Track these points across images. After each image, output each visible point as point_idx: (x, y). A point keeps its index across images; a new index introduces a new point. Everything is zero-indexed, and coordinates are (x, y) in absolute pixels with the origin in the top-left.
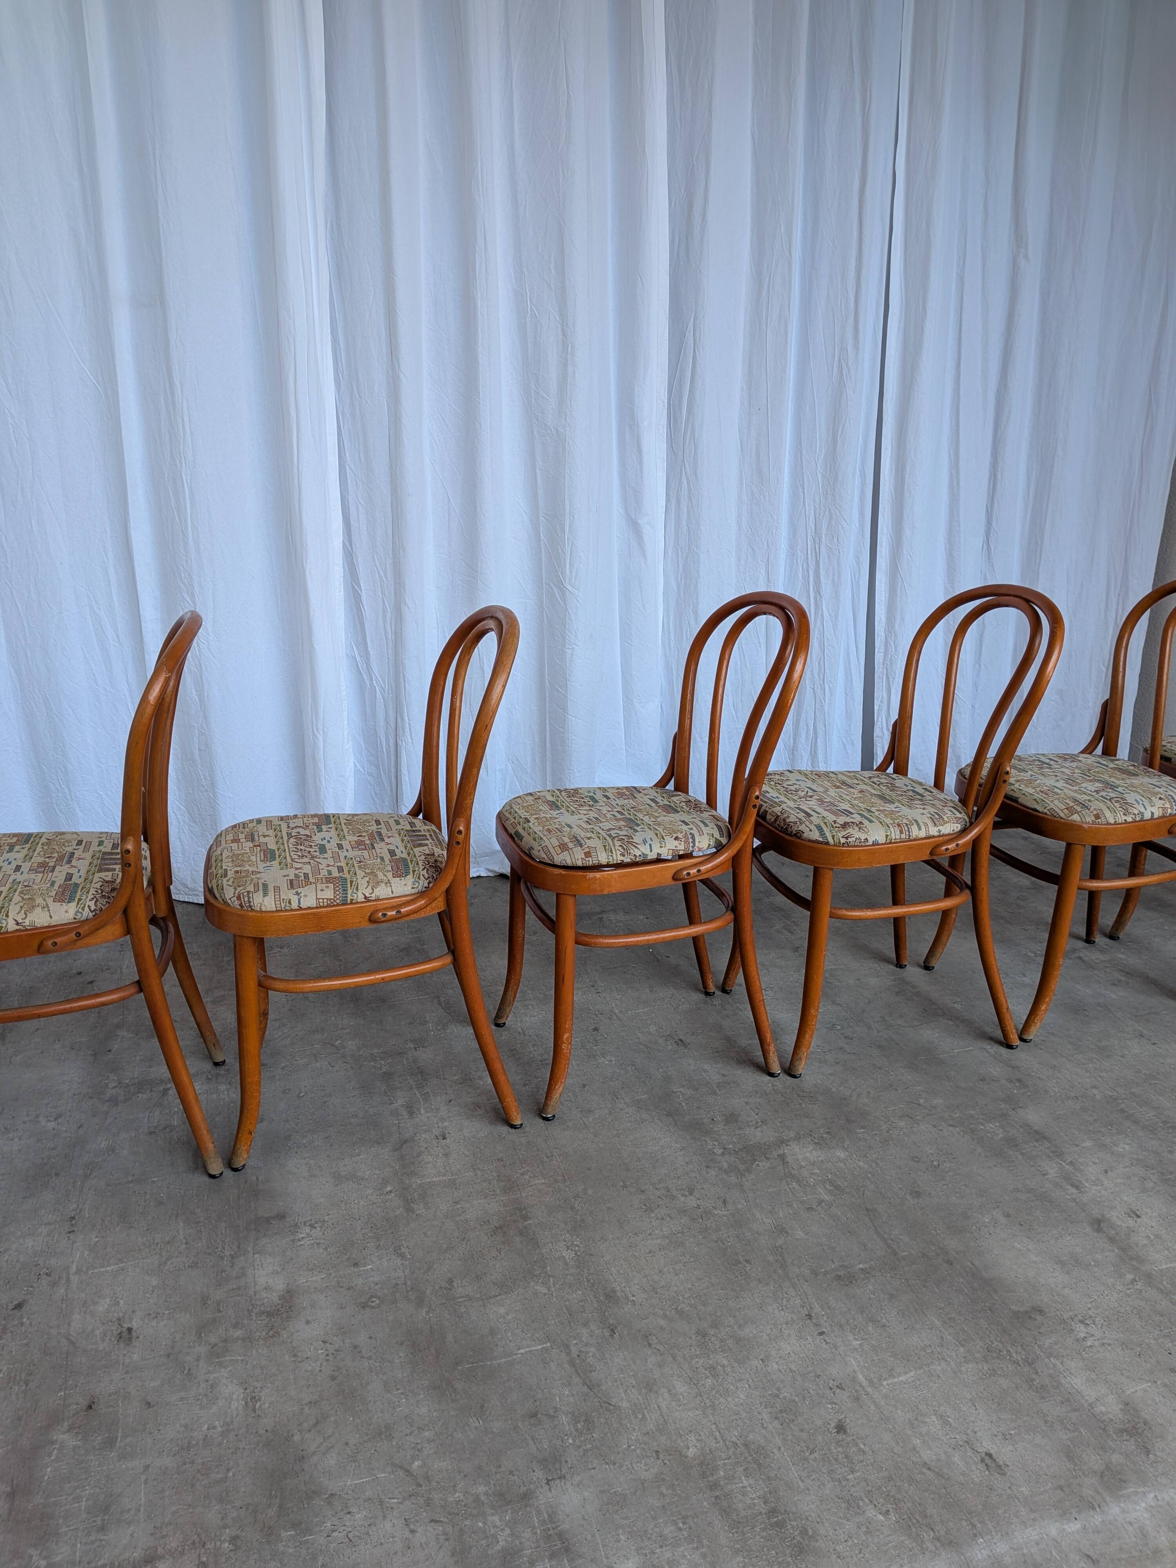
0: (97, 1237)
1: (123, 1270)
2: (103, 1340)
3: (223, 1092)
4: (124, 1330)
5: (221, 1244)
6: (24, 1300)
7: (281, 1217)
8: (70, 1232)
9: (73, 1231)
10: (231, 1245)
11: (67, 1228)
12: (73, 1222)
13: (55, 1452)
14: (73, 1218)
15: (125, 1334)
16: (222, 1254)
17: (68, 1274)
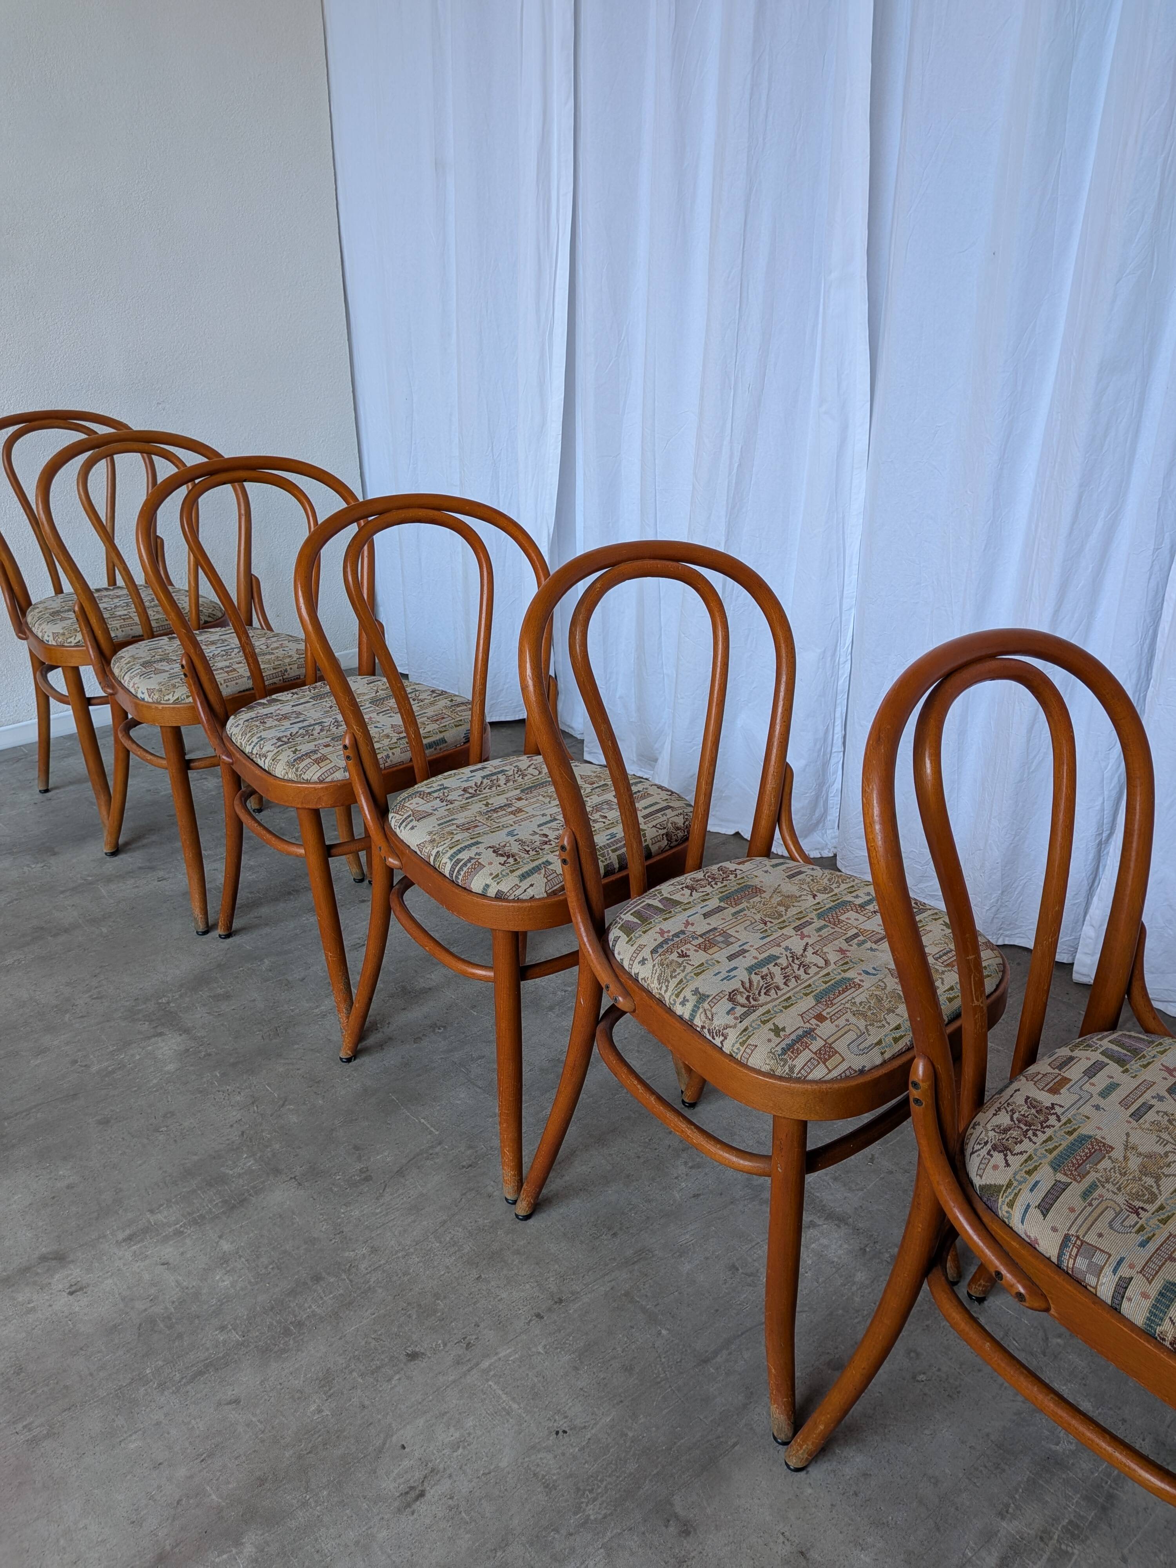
0: (545, 1347)
1: (508, 1414)
2: (395, 1480)
3: (854, 1283)
4: (420, 1488)
5: (599, 1491)
6: (423, 1354)
7: (687, 1529)
8: (539, 1316)
9: (542, 1317)
10: (605, 1504)
11: (544, 1307)
12: (555, 1306)
13: (225, 1556)
14: (561, 1301)
15: (413, 1494)
16: (584, 1505)
17: (477, 1364)
